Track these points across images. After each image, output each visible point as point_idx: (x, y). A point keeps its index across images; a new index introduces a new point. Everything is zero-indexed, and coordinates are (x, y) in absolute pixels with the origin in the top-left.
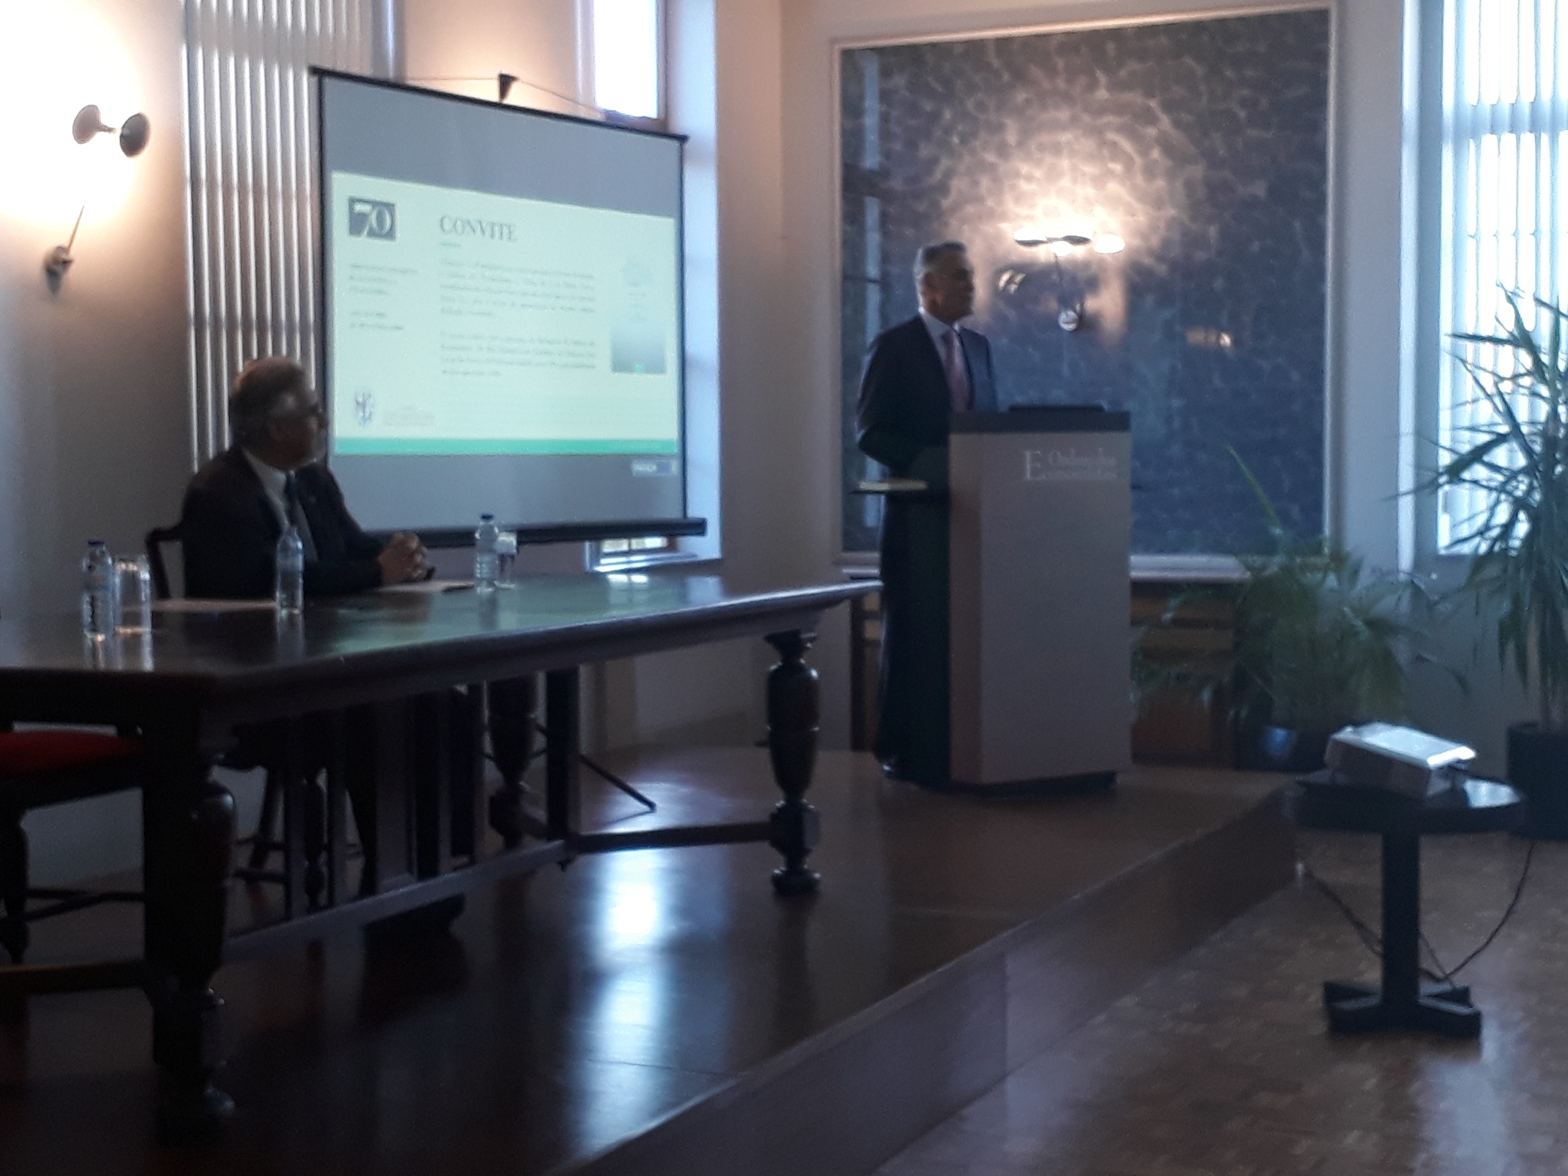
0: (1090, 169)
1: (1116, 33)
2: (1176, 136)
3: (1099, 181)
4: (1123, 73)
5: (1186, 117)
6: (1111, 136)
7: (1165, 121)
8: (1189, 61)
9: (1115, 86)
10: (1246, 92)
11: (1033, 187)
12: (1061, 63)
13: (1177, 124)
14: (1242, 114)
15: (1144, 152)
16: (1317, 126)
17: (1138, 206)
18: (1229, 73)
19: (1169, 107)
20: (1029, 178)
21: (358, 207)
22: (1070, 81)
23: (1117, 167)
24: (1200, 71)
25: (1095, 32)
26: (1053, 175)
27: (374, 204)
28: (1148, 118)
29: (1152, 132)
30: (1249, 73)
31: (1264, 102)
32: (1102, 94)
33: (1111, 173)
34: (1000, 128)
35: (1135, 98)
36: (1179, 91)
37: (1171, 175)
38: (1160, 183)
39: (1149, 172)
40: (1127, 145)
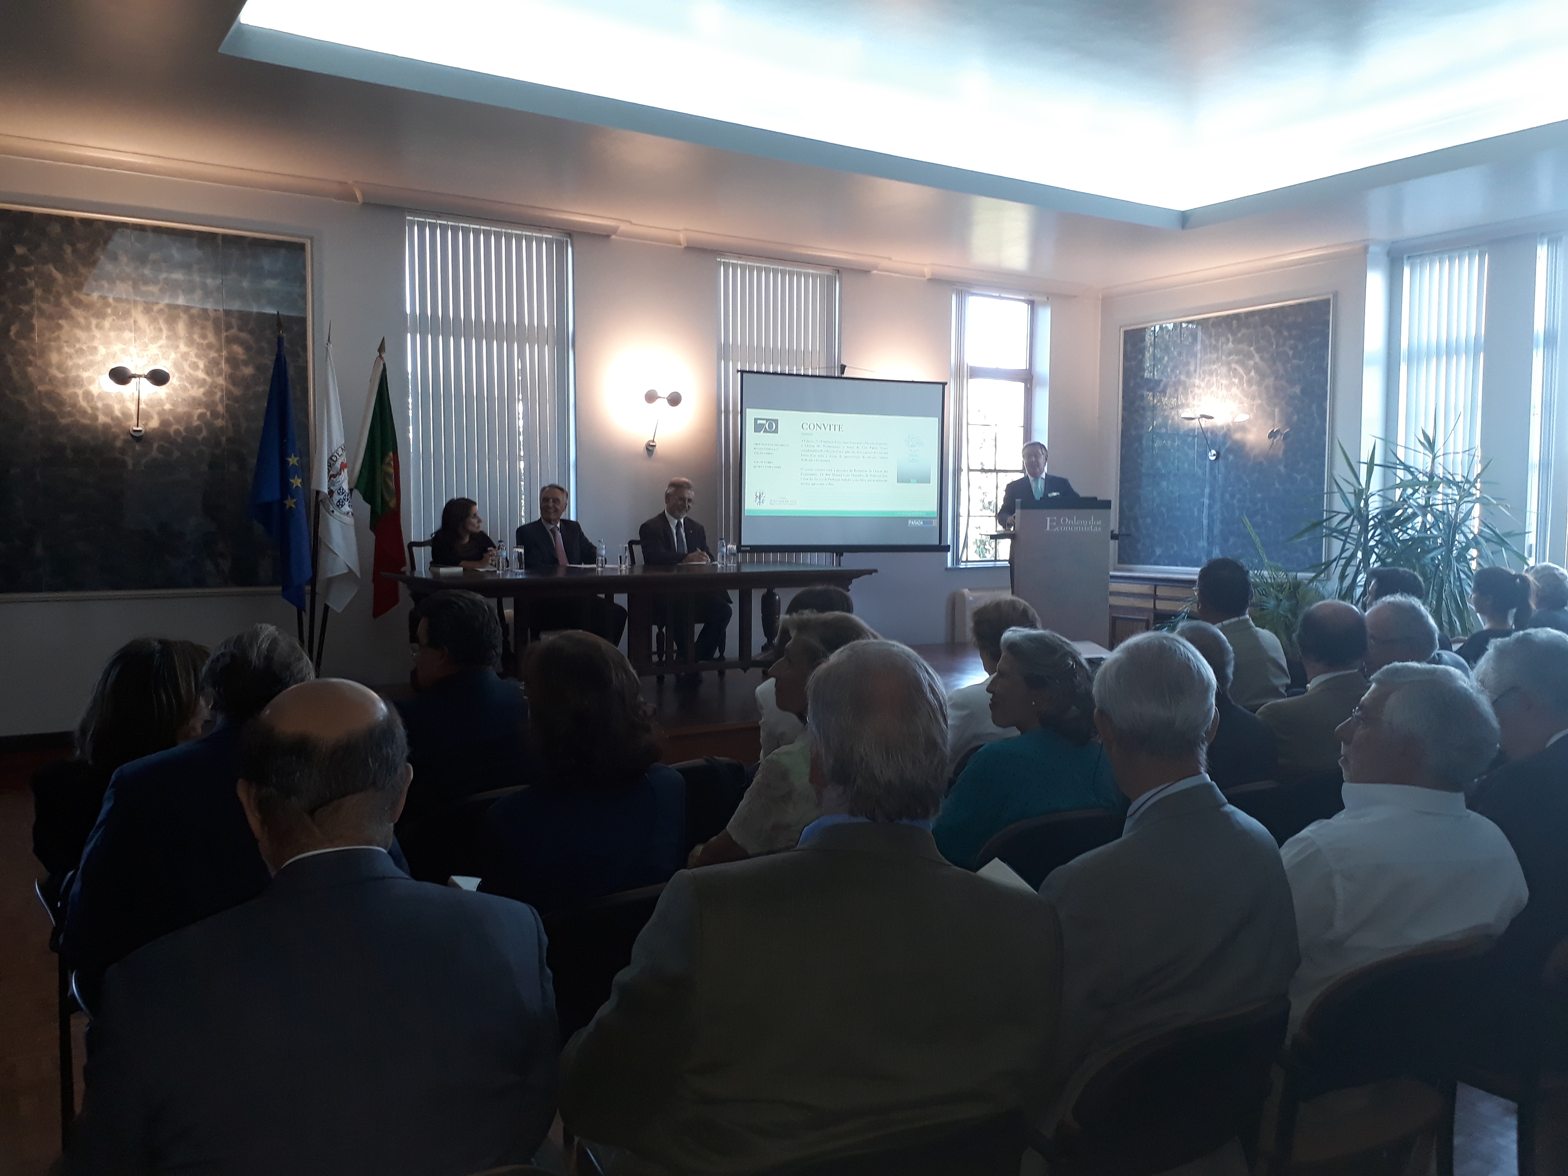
0: (1224, 382)
1: (1236, 316)
2: (1262, 364)
3: (1228, 388)
4: (1239, 335)
5: (1266, 356)
6: (1234, 366)
7: (1257, 358)
8: (1268, 328)
9: (1237, 341)
10: (1292, 342)
11: (1201, 391)
12: (1213, 331)
13: (1262, 358)
14: (1291, 353)
15: (1248, 373)
16: (1324, 358)
17: (1245, 399)
18: (1286, 333)
19: (1258, 350)
20: (1199, 387)
21: (759, 422)
22: (1217, 341)
23: (1236, 381)
24: (1272, 333)
25: (1228, 316)
26: (1209, 385)
27: (767, 420)
28: (1250, 356)
29: (1251, 363)
30: (1294, 332)
31: (1300, 347)
32: (1230, 345)
33: (1233, 384)
34: (1188, 364)
35: (1244, 347)
36: (1263, 343)
37: (1259, 384)
38: (1254, 388)
39: (1250, 382)
40: (1240, 370)
